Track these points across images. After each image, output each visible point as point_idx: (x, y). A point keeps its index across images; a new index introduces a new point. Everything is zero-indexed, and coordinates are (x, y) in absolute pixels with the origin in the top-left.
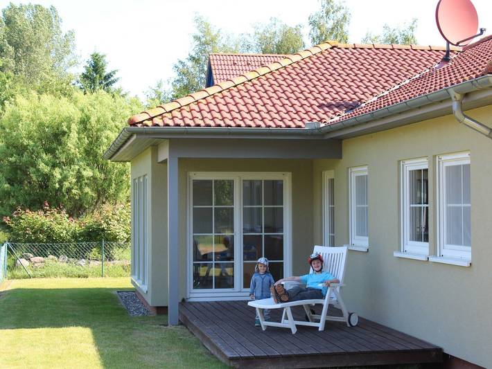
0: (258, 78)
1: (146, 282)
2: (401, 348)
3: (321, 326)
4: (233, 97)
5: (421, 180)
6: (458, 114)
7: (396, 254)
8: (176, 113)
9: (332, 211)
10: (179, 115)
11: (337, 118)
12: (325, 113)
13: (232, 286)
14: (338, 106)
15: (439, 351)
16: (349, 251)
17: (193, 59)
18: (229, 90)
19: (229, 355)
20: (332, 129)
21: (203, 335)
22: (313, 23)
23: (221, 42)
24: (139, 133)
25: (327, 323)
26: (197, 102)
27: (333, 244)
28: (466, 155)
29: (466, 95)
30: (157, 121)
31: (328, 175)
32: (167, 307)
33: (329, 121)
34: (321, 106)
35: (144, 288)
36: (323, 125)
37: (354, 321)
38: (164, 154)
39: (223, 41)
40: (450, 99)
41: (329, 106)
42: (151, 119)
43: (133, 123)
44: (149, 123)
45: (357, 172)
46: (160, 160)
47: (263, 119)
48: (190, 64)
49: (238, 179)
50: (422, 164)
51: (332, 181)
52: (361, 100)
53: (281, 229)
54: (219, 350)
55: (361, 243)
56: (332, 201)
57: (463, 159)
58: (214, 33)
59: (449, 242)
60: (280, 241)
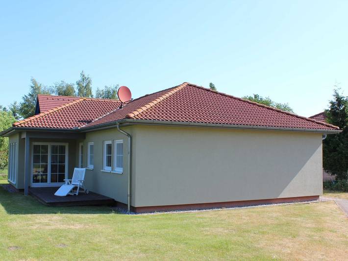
0: (58, 111)
1: (15, 181)
2: (101, 199)
3: (77, 194)
4: (49, 117)
5: (110, 147)
6: (118, 129)
7: (102, 171)
8: (29, 122)
9: (82, 156)
10: (30, 123)
11: (84, 126)
12: (80, 124)
13: (47, 182)
14: (85, 121)
15: (113, 200)
16: (86, 170)
17: (30, 95)
18: (48, 114)
19: (47, 202)
20: (82, 129)
21: (38, 197)
22: (78, 84)
23: (42, 89)
24: (16, 129)
25: (79, 193)
26: (37, 119)
27: (82, 167)
28: (122, 140)
29: (121, 124)
30: (23, 125)
31: (81, 144)
32: (24, 190)
33: (82, 127)
34: (79, 121)
35: (14, 183)
36: (79, 128)
37: (87, 193)
38: (24, 136)
39: (43, 89)
40: (116, 124)
41: (82, 121)
42: (20, 124)
43: (14, 125)
44: (20, 126)
45: (91, 144)
46: (22, 138)
47: (59, 125)
48: (29, 97)
49: (49, 145)
50: (110, 142)
51: (82, 147)
52: (92, 119)
53: (64, 162)
54: (43, 201)
55: (91, 167)
56: (82, 153)
57: (121, 141)
58: (39, 85)
59: (117, 167)
60: (64, 166)
